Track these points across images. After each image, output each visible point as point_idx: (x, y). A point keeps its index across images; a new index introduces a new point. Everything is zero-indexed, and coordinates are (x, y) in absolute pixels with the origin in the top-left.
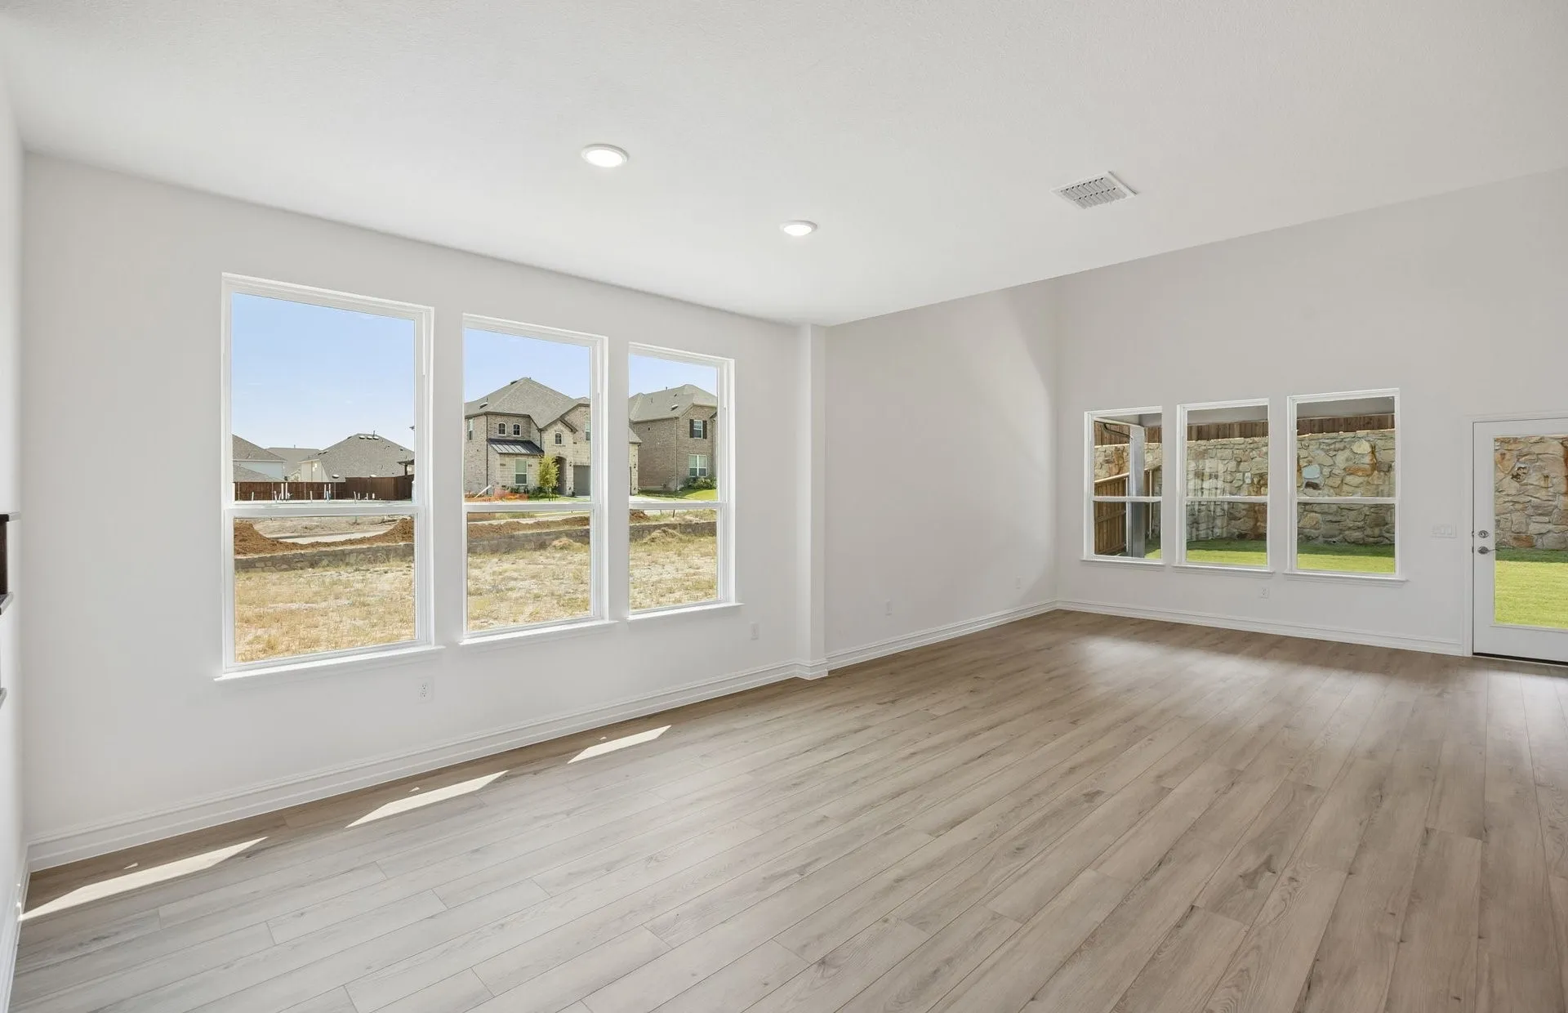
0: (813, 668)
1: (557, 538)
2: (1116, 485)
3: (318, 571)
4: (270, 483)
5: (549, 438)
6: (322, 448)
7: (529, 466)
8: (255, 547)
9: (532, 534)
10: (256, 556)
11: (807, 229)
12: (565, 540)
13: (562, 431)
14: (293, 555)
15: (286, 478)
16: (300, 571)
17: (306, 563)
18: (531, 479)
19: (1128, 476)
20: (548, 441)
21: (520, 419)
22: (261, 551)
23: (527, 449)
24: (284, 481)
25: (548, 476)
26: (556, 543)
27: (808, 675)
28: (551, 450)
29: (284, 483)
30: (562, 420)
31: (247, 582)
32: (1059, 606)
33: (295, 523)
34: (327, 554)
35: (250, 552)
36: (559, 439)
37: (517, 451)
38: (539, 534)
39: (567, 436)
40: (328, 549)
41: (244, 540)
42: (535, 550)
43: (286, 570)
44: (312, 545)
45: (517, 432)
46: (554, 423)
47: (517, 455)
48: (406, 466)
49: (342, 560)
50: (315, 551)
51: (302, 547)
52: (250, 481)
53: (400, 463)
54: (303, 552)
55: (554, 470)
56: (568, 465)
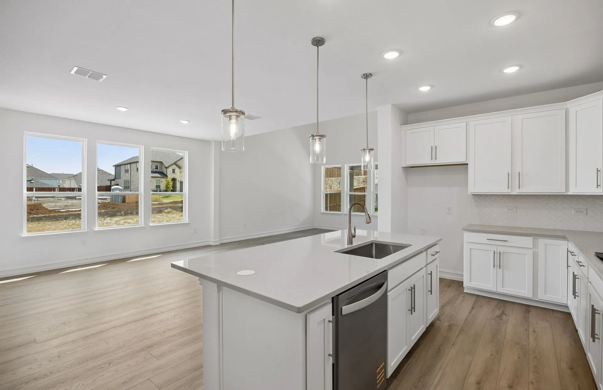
0: (214, 242)
1: (166, 209)
2: (362, 189)
3: (68, 221)
4: (51, 188)
5: (170, 171)
6: (75, 174)
7: (161, 181)
8: (42, 212)
9: (157, 208)
10: (43, 216)
11: (187, 122)
12: (169, 210)
13: (175, 168)
14: (58, 215)
15: (59, 186)
16: (61, 221)
17: (64, 218)
18: (162, 187)
19: (366, 187)
20: (169, 172)
21: (158, 163)
22: (44, 214)
23: (161, 175)
24: (57, 187)
25: (168, 186)
26: (166, 211)
27: (212, 244)
28: (170, 175)
29: (57, 188)
30: (175, 163)
31: (38, 225)
32: (315, 227)
33: (61, 204)
34: (72, 215)
35: (40, 214)
36: (174, 171)
37: (156, 176)
38: (160, 207)
39: (177, 170)
40: (73, 213)
41: (38, 210)
42: (157, 213)
43: (55, 221)
44: (66, 212)
45: (157, 168)
46: (172, 165)
47: (156, 177)
48: (111, 182)
49: (78, 217)
50: (67, 213)
51: (62, 212)
52: (42, 187)
53: (108, 180)
54: (62, 214)
55: (171, 183)
56: (177, 181)
